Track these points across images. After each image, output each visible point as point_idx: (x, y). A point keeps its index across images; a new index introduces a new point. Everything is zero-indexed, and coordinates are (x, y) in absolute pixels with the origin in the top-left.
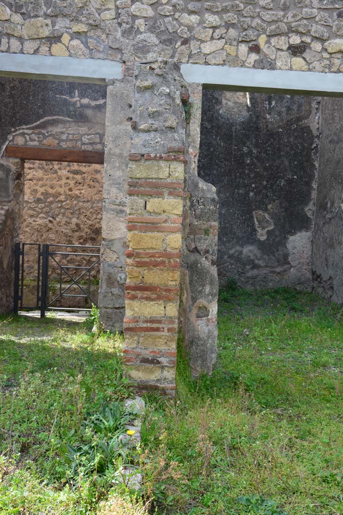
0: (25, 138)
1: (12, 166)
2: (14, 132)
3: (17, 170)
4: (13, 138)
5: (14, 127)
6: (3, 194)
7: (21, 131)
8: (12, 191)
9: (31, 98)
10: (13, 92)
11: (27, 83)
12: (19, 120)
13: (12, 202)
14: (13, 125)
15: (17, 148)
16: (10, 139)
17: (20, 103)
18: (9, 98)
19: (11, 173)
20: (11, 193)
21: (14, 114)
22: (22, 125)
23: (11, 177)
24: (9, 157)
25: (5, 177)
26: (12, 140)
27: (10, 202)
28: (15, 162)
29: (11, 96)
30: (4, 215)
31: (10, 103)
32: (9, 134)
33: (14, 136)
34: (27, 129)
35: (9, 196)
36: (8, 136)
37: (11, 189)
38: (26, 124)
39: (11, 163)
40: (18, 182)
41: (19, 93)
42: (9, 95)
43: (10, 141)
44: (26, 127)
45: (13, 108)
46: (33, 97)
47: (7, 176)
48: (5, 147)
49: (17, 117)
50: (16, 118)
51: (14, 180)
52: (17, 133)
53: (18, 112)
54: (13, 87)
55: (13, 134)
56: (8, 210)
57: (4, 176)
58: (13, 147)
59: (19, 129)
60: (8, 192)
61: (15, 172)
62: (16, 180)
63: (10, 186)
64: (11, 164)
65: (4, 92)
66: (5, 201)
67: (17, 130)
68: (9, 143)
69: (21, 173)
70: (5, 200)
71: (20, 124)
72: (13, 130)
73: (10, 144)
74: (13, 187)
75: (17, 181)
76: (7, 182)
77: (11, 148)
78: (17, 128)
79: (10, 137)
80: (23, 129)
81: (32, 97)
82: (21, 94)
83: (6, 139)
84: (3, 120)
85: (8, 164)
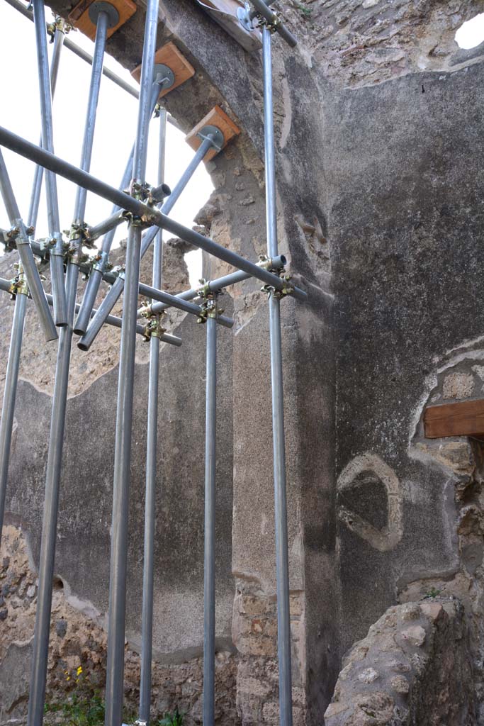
0: (475, 374)
1: (446, 462)
2: (440, 365)
3: (463, 474)
4: (441, 383)
5: (439, 353)
6: (428, 554)
7: (460, 358)
8: (455, 543)
9: (473, 265)
10: (423, 266)
11: (456, 232)
12: (450, 329)
13: (458, 577)
14: (435, 348)
15: (453, 407)
16: (432, 388)
17: (447, 286)
18: (417, 282)
19: (446, 485)
20: (450, 545)
21: (435, 318)
22: (458, 342)
23: (445, 498)
24: (436, 437)
25: (429, 501)
26: (439, 389)
27: (451, 577)
28: (453, 451)
29: (423, 276)
30: (423, 646)
31: (420, 294)
32: (426, 373)
33: (441, 377)
34: (476, 347)
35: (446, 560)
36: (426, 382)
37: (449, 537)
38: (471, 337)
39: (441, 454)
40: (471, 511)
41: (441, 261)
42: (416, 276)
43: (432, 394)
44: (472, 343)
45: (429, 305)
46: (479, 260)
47: (435, 496)
48: (419, 410)
49: (444, 324)
50: (441, 327)
51: (458, 507)
52: (449, 366)
53: (446, 310)
54: (423, 254)
55: (440, 371)
56: (440, 621)
57: (426, 497)
58: (443, 407)
59: (455, 354)
60: (443, 547)
61: (457, 480)
62: (464, 505)
63: (447, 525)
64: (442, 459)
65: (401, 272)
66: (435, 577)
67: (447, 358)
68: (428, 401)
69: (476, 482)
70: (436, 571)
71: (455, 340)
72: (436, 360)
73: (433, 400)
74: (455, 528)
75: (467, 508)
76: (435, 513)
77: (437, 412)
78: (449, 352)
79: (431, 382)
80: (464, 350)
81: (475, 260)
82: (445, 263)
83: (421, 388)
84: (409, 341)
85: (433, 459)
